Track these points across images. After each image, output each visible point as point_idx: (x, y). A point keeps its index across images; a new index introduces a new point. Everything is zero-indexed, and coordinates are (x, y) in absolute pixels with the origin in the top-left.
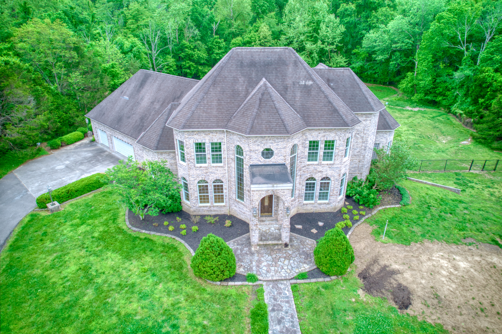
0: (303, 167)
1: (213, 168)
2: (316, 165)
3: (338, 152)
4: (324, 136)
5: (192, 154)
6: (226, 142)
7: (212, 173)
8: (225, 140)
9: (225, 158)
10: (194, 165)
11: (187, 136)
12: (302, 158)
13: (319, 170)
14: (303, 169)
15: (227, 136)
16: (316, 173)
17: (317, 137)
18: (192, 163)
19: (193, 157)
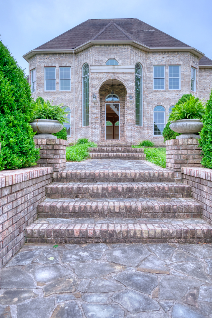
0: (150, 93)
1: (61, 93)
2: (163, 91)
3: (184, 78)
4: (168, 61)
5: (42, 78)
6: (74, 66)
7: (59, 98)
8: (73, 65)
9: (72, 83)
10: (44, 90)
11: (39, 60)
12: (149, 83)
13: (166, 97)
14: (150, 95)
15: (75, 60)
16: (163, 101)
17: (162, 61)
18: (41, 87)
19: (42, 81)
